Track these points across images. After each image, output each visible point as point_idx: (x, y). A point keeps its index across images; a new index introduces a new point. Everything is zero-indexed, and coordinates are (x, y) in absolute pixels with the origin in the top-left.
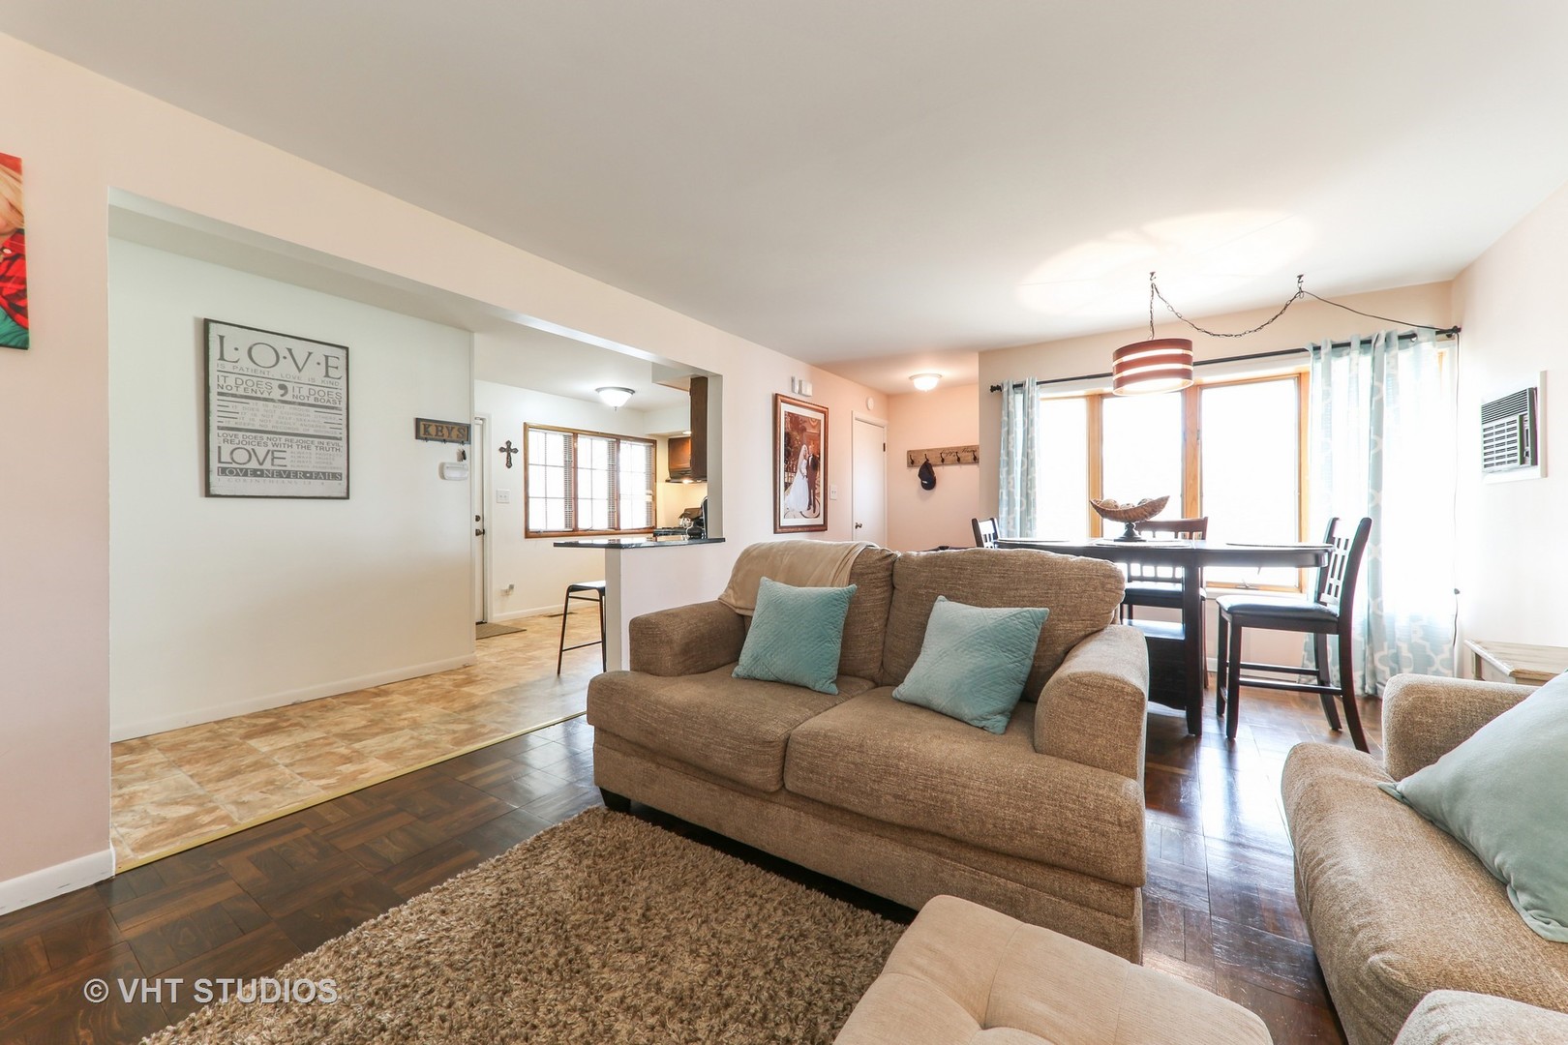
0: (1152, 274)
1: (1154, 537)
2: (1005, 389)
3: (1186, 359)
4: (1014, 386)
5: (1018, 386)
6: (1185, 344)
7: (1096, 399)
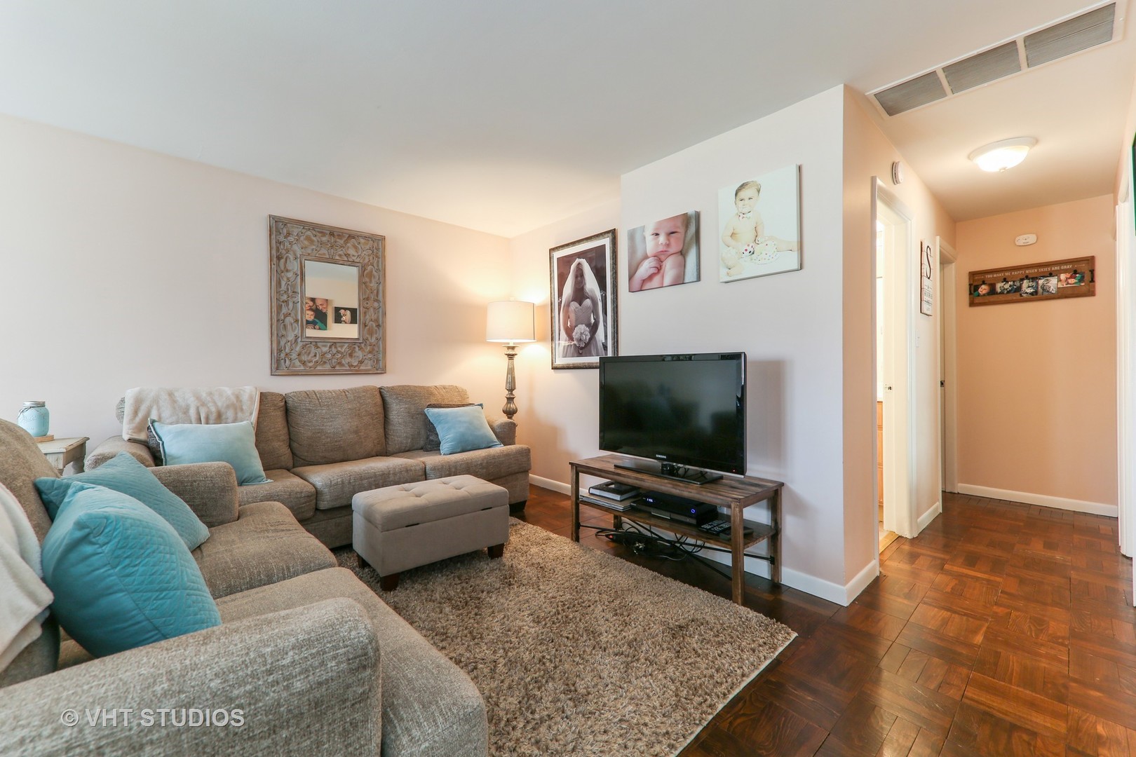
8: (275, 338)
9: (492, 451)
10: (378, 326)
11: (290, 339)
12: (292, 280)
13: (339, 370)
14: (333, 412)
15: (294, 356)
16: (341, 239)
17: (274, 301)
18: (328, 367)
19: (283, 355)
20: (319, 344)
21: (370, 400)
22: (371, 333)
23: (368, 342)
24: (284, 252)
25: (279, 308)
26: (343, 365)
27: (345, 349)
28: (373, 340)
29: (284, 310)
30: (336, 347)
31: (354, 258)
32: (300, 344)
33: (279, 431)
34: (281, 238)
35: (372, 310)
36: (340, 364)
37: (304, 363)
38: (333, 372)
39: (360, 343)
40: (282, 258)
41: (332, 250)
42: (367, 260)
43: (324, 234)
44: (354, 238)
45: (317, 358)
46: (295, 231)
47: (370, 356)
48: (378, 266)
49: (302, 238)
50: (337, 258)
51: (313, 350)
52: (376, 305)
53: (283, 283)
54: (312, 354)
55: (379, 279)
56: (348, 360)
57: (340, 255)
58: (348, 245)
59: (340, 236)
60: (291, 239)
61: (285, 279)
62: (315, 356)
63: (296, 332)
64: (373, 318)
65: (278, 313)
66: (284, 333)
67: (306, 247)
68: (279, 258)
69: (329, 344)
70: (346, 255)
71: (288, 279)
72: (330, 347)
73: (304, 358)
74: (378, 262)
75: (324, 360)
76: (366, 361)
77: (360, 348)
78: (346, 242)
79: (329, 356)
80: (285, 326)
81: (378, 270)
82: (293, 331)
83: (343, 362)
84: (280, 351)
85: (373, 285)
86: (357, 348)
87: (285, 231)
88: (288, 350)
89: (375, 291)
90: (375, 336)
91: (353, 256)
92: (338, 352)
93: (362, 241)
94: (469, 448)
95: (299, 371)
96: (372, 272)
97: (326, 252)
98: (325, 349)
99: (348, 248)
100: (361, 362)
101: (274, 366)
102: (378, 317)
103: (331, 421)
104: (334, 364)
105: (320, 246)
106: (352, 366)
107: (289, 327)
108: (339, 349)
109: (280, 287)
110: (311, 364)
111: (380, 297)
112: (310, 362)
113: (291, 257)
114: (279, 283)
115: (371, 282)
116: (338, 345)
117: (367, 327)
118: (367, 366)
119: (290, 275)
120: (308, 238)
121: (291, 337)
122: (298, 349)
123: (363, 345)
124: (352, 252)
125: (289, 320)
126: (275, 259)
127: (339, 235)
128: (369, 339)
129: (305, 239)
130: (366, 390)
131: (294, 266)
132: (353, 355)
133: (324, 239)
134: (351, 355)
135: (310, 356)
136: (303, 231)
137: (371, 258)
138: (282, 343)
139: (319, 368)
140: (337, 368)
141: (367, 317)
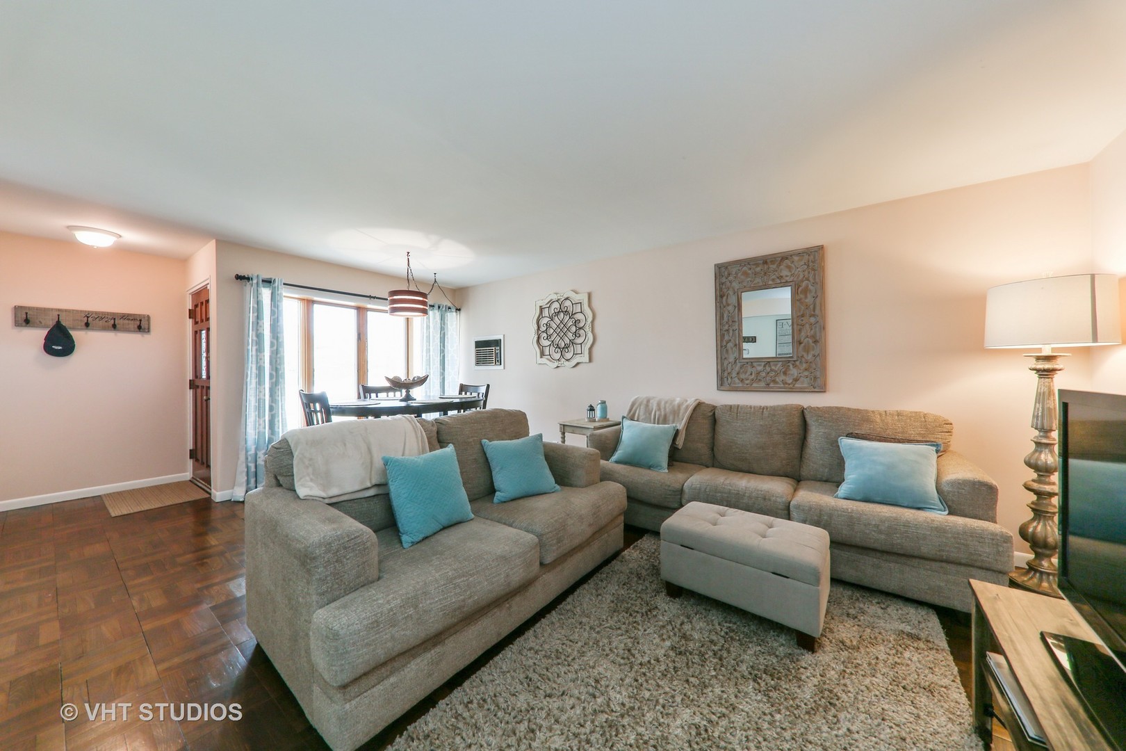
0: (408, 253)
1: (377, 397)
2: (255, 281)
3: (424, 303)
4: (263, 281)
5: (268, 282)
6: (424, 295)
7: (310, 303)
8: (719, 361)
9: (922, 515)
10: (816, 342)
11: (731, 361)
12: (731, 312)
13: (772, 387)
14: (745, 426)
15: (734, 375)
16: (774, 264)
17: (719, 330)
18: (762, 384)
19: (726, 374)
20: (755, 364)
21: (784, 420)
22: (807, 350)
23: (803, 360)
24: (725, 290)
25: (722, 336)
26: (777, 383)
27: (779, 367)
28: (810, 357)
29: (726, 338)
30: (770, 366)
31: (787, 278)
32: (739, 365)
33: (704, 435)
34: (724, 280)
35: (807, 326)
36: (774, 381)
37: (742, 381)
38: (768, 389)
39: (794, 361)
40: (724, 295)
41: (765, 277)
42: (801, 276)
43: (757, 265)
44: (787, 258)
45: (753, 376)
46: (734, 271)
47: (806, 373)
48: (815, 279)
49: (739, 274)
50: (770, 282)
51: (750, 370)
52: (812, 320)
53: (725, 316)
54: (749, 373)
55: (816, 292)
56: (782, 377)
57: (773, 280)
58: (782, 267)
59: (773, 262)
60: (731, 278)
61: (727, 312)
62: (751, 374)
63: (735, 355)
64: (809, 334)
65: (722, 341)
66: (726, 356)
67: (743, 281)
68: (722, 297)
69: (763, 364)
70: (778, 278)
71: (729, 312)
72: (765, 366)
73: (742, 376)
74: (815, 275)
75: (759, 378)
76: (802, 379)
77: (795, 366)
78: (779, 265)
79: (763, 374)
80: (727, 350)
81: (814, 283)
82: (733, 354)
83: (777, 380)
84: (723, 371)
85: (809, 300)
86: (791, 366)
87: (726, 273)
88: (729, 371)
89: (812, 307)
90: (812, 353)
91: (787, 276)
92: (772, 370)
93: (796, 258)
94: (878, 499)
95: (738, 387)
96: (807, 287)
97: (760, 281)
98: (760, 368)
99: (781, 270)
100: (796, 380)
101: (720, 383)
102: (815, 333)
103: (743, 434)
104: (768, 382)
105: (754, 276)
106: (786, 383)
107: (730, 351)
108: (773, 368)
109: (723, 319)
110: (748, 382)
111: (817, 312)
112: (747, 380)
113: (731, 292)
114: (722, 317)
115: (806, 297)
116: (772, 364)
117: (802, 345)
118: (804, 383)
119: (730, 308)
120: (745, 274)
121: (731, 359)
122: (737, 368)
123: (798, 363)
124: (785, 273)
125: (730, 345)
126: (719, 298)
127: (771, 261)
128: (805, 356)
129: (742, 275)
130: (784, 408)
131: (733, 300)
132: (788, 373)
133: (758, 269)
134: (785, 373)
135: (747, 374)
136: (740, 268)
137: (806, 273)
138: (725, 365)
139: (754, 385)
140: (772, 385)
141: (803, 334)
